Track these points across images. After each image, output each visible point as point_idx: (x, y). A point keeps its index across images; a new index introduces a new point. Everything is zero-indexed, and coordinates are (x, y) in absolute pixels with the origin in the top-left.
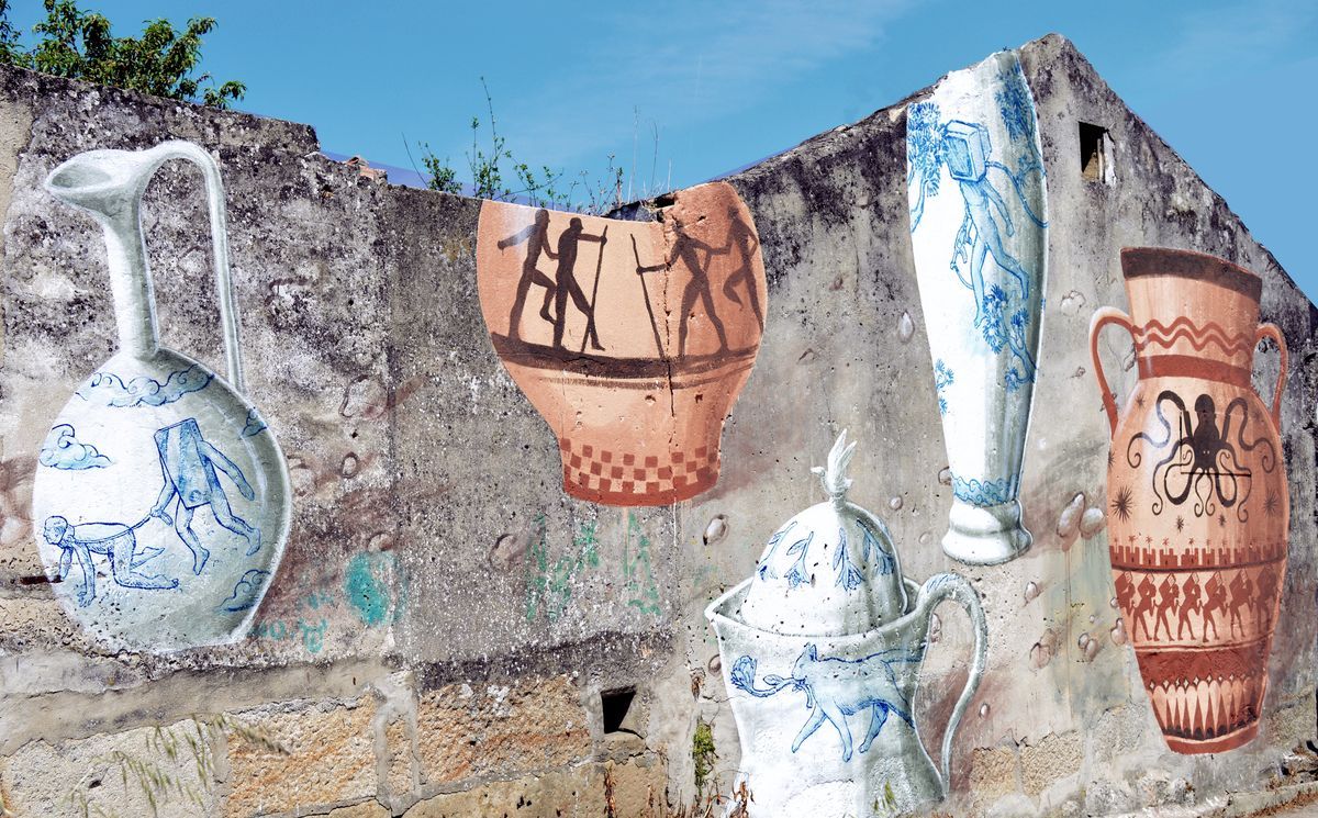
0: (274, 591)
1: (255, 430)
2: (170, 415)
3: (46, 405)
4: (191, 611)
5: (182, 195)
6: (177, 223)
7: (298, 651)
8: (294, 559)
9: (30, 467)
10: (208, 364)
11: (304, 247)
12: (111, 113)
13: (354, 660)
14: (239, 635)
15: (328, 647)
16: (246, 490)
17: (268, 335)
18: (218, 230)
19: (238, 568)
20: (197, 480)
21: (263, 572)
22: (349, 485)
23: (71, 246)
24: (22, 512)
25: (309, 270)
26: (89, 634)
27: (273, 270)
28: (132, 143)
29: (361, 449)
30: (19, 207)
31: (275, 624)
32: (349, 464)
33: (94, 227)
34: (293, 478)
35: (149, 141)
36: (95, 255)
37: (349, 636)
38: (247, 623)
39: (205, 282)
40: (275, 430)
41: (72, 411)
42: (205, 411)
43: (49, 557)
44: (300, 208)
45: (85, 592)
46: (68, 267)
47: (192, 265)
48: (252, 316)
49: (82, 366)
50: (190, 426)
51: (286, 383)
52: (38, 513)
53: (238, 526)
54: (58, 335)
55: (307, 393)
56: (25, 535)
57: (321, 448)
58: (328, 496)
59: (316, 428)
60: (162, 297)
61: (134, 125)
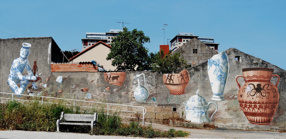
0: (148, 99)
1: (146, 90)
2: (142, 89)
3: (135, 89)
4: (142, 100)
5: (142, 76)
6: (142, 78)
7: (149, 103)
8: (149, 97)
9: (134, 92)
10: (144, 86)
11: (150, 79)
12: (138, 72)
13: (153, 104)
14: (145, 101)
15: (151, 103)
16: (146, 93)
17: (147, 84)
18: (144, 78)
19: (145, 98)
20: (143, 92)
21: (147, 98)
22: (153, 93)
23: (136, 80)
24: (133, 94)
25: (150, 80)
26: (137, 101)
27: (148, 80)
28: (139, 74)
29: (154, 91)
30: (133, 78)
31: (148, 101)
32: (153, 92)
33: (137, 79)
34: (149, 92)
35: (140, 74)
36: (137, 80)
37: (152, 102)
38: (146, 101)
39: (144, 81)
40: (148, 90)
41: (136, 89)
42: (144, 89)
43: (135, 96)
44: (150, 76)
45: (137, 98)
46: (136, 81)
47: (143, 80)
48: (146, 83)
49: (137, 86)
50: (143, 90)
51: (149, 87)
52: (134, 94)
53: (145, 95)
54: (135, 85)
55: (150, 87)
56: (134, 95)
57: (151, 91)
58: (151, 94)
59: (151, 89)
60: (141, 82)
61: (140, 73)
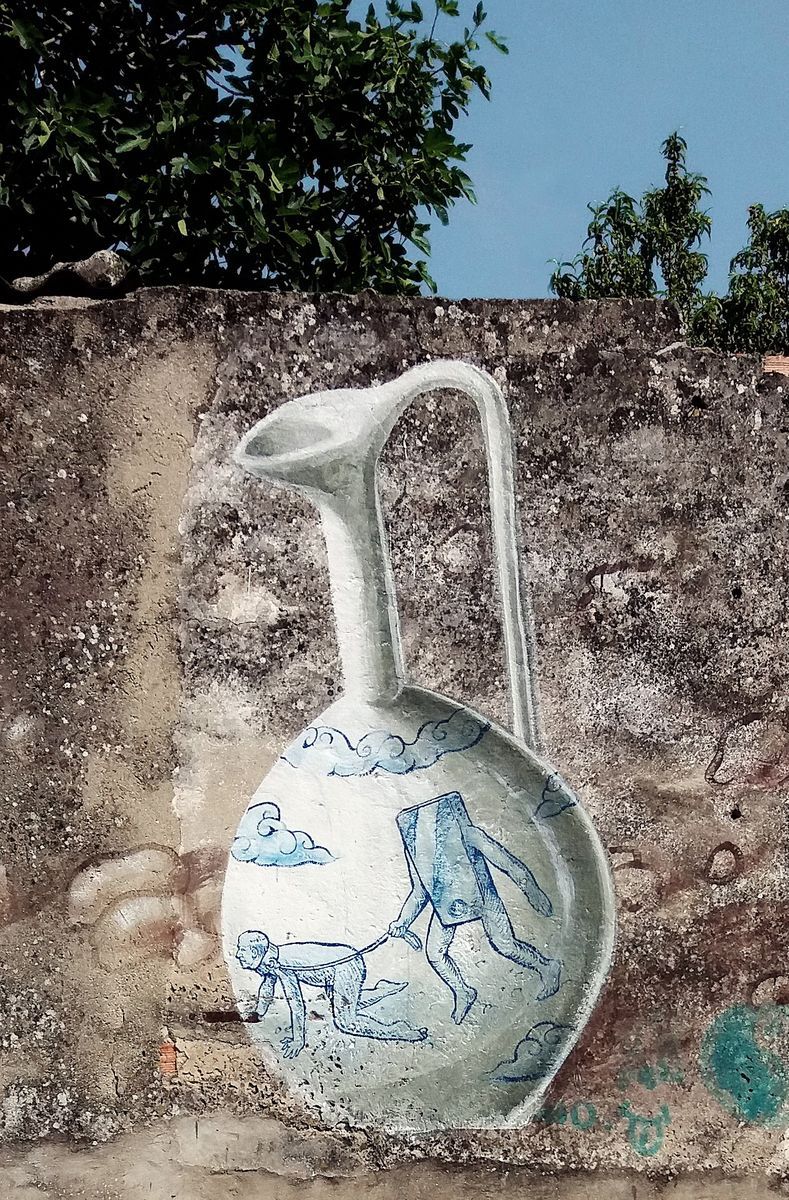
0: (580, 1056)
1: (555, 807)
2: (421, 787)
3: (242, 777)
4: (446, 1076)
5: (442, 445)
6: (433, 491)
7: (621, 1152)
8: (616, 1009)
9: (217, 863)
10: (479, 709)
14: (520, 1117)
16: (541, 901)
18: (501, 496)
19: (523, 1018)
20: (461, 883)
21: (563, 1026)
22: (720, 895)
23: (275, 543)
24: (207, 923)
25: (660, 545)
26: (297, 1094)
27: (591, 551)
28: (365, 375)
29: (745, 836)
30: (199, 492)
31: (581, 1106)
32: (722, 862)
33: (309, 512)
34: (616, 883)
35: (390, 369)
36: (310, 553)
37: (709, 1137)
38: (533, 1103)
39: (478, 580)
40: (589, 807)
41: (271, 787)
42: (477, 781)
43: (245, 985)
44: (645, 444)
45: (290, 1040)
46: (266, 572)
47: (455, 555)
48: (554, 630)
49: (289, 718)
50: (452, 804)
51: (613, 734)
52: (229, 926)
53: (525, 957)
54: (256, 674)
55: (648, 747)
56: (212, 954)
57: (672, 836)
59: (662, 804)
60: (408, 609)
61: (369, 347)
